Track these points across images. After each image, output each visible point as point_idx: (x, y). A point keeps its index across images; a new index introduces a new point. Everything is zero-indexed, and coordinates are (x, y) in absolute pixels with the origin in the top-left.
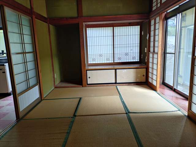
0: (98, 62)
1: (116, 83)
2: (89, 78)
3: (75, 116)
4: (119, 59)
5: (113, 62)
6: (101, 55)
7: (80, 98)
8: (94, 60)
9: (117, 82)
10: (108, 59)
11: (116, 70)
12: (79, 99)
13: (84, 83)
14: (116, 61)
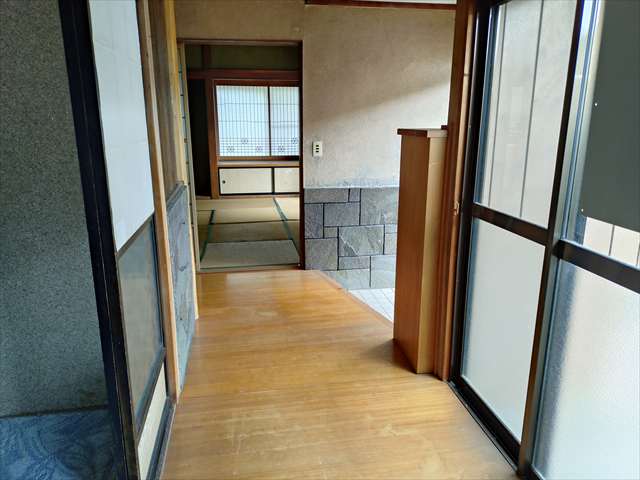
0: (240, 155)
1: (273, 193)
2: (224, 182)
3: (212, 224)
4: (281, 149)
5: (268, 155)
6: (245, 141)
7: (213, 212)
8: (231, 149)
9: (276, 191)
10: (259, 149)
11: (273, 168)
12: (210, 213)
13: (214, 191)
14: (276, 153)
